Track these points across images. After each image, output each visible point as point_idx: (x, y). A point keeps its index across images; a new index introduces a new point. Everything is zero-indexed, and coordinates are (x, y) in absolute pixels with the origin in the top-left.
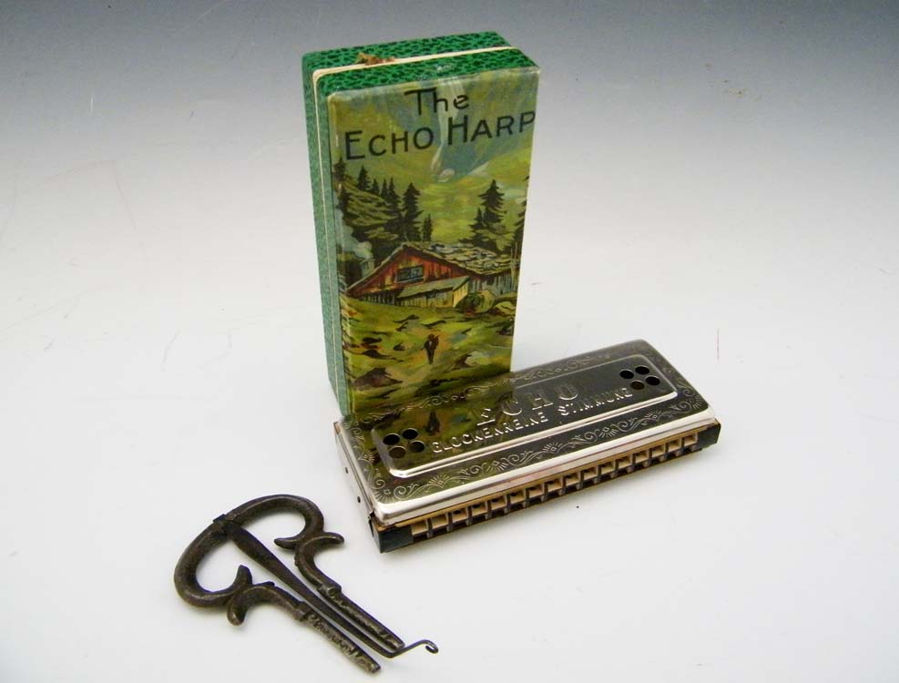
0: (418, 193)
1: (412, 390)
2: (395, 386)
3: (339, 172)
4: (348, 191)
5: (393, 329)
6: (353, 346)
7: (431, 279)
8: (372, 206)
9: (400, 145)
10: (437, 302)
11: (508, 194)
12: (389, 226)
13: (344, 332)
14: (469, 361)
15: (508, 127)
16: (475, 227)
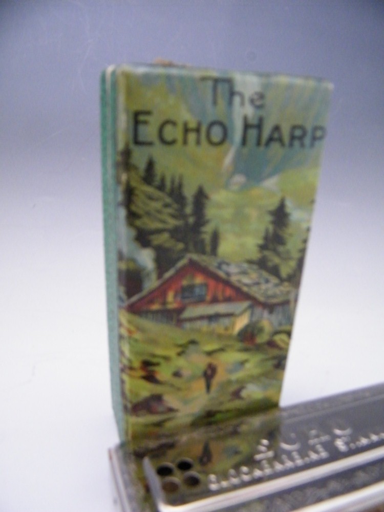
0: (206, 197)
1: (188, 420)
2: (171, 415)
3: (125, 161)
4: (134, 184)
5: (172, 353)
6: (131, 368)
7: (215, 300)
8: (157, 205)
9: (192, 137)
10: (218, 327)
11: (295, 215)
12: (175, 233)
13: (122, 353)
14: (244, 394)
15: (301, 138)
16: (263, 247)
